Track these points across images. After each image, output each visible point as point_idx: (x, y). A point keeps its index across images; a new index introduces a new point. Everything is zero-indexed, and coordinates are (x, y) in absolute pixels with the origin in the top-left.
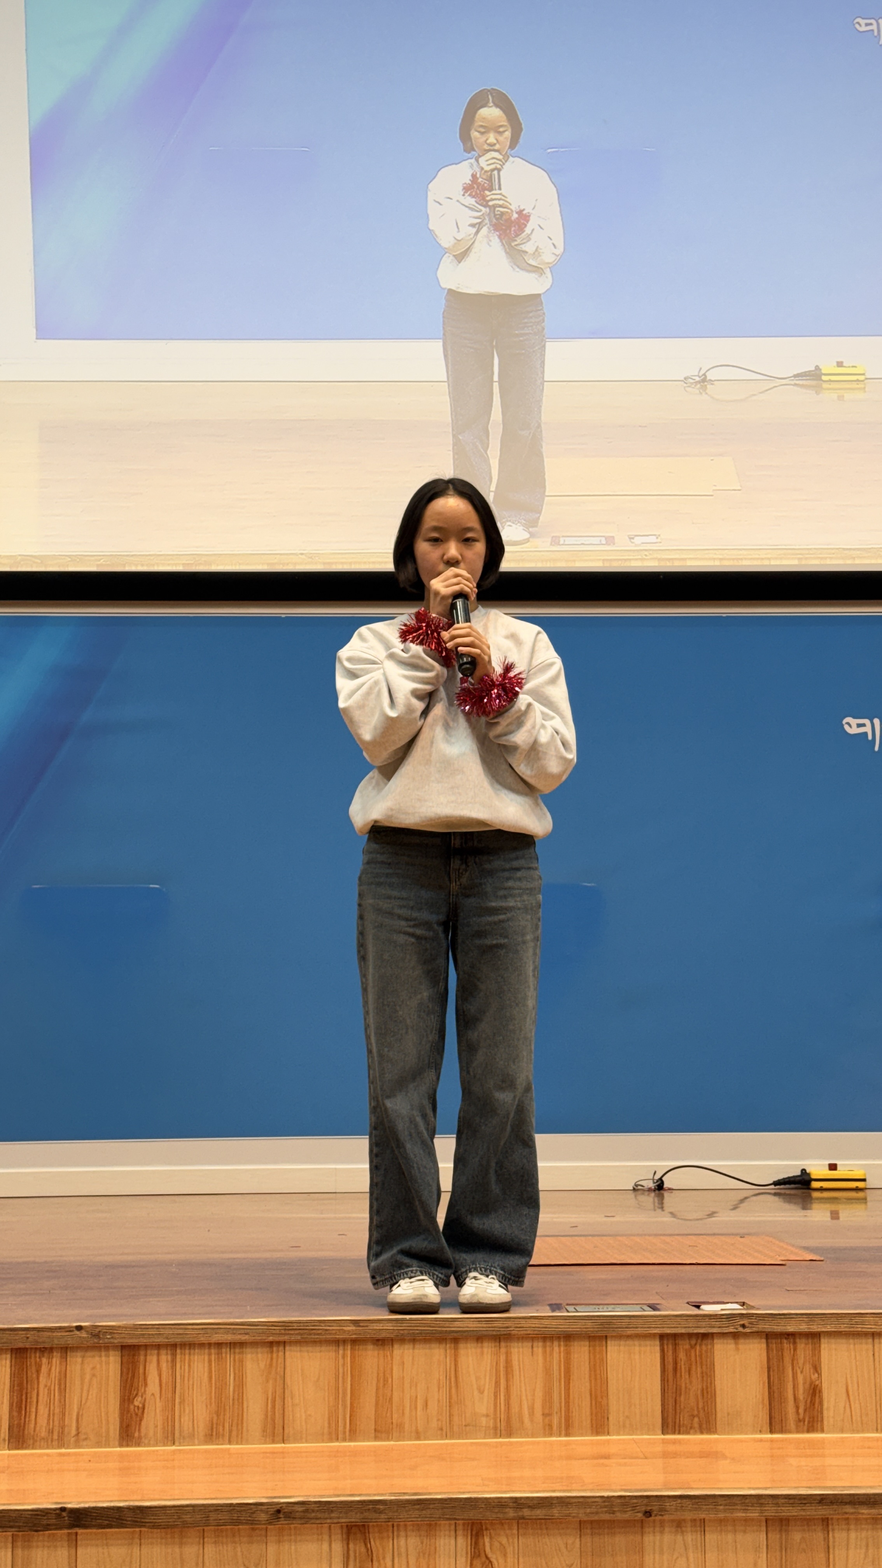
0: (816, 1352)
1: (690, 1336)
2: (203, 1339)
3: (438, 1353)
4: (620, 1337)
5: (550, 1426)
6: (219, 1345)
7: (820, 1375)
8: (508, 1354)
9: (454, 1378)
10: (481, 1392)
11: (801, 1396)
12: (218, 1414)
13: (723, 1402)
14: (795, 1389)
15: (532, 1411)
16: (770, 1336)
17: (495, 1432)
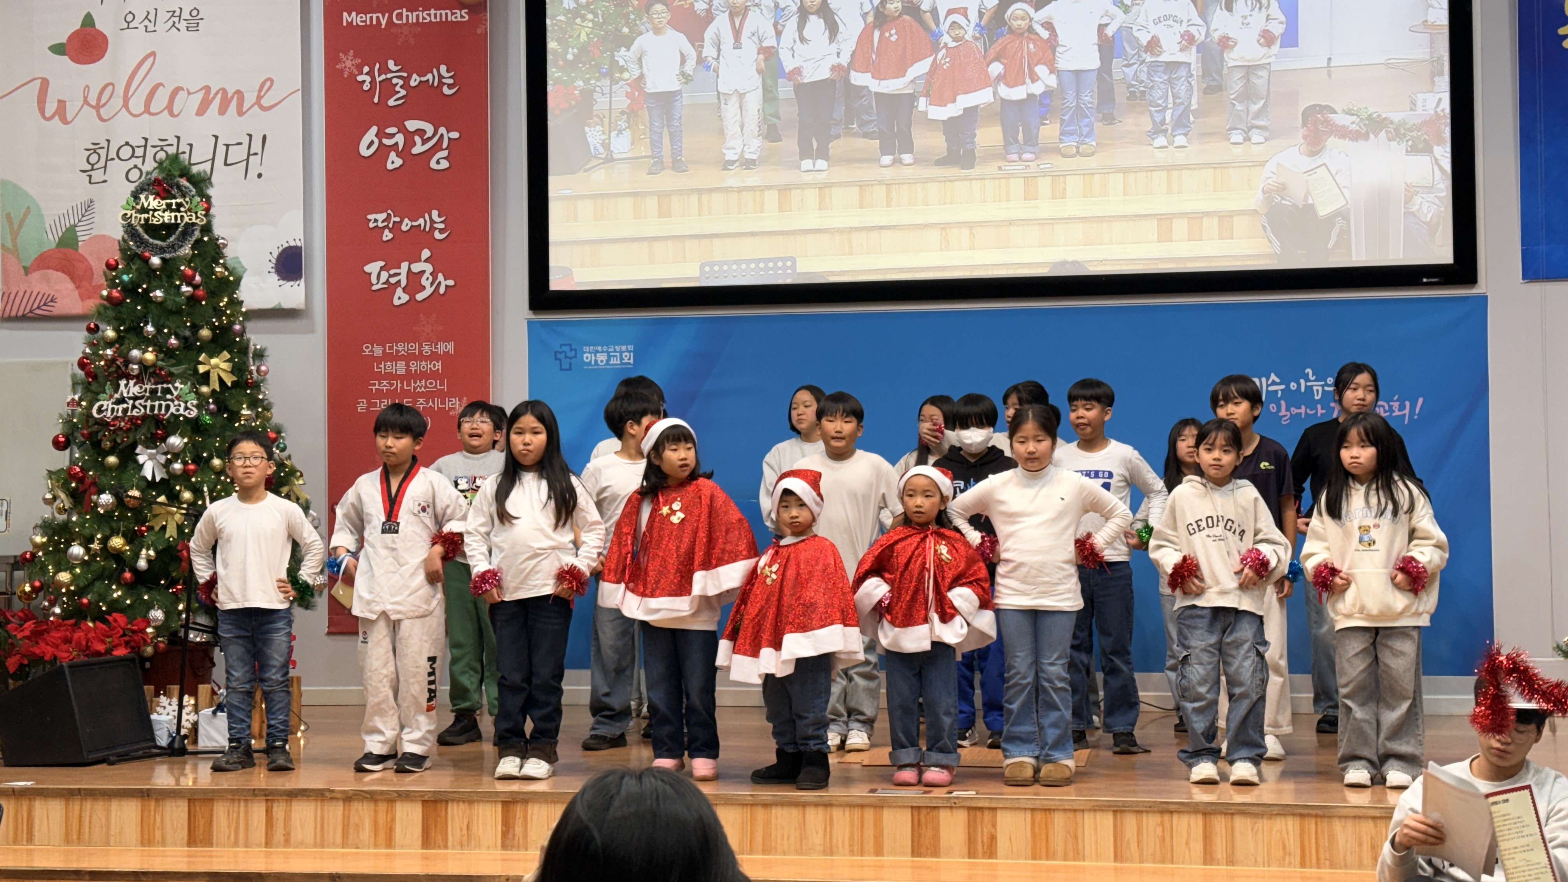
0: (995, 816)
1: (927, 807)
3: (795, 812)
4: (890, 807)
7: (996, 830)
9: (803, 825)
10: (817, 833)
11: (985, 840)
13: (944, 842)
14: (982, 837)
15: (843, 843)
16: (969, 809)
17: (824, 853)
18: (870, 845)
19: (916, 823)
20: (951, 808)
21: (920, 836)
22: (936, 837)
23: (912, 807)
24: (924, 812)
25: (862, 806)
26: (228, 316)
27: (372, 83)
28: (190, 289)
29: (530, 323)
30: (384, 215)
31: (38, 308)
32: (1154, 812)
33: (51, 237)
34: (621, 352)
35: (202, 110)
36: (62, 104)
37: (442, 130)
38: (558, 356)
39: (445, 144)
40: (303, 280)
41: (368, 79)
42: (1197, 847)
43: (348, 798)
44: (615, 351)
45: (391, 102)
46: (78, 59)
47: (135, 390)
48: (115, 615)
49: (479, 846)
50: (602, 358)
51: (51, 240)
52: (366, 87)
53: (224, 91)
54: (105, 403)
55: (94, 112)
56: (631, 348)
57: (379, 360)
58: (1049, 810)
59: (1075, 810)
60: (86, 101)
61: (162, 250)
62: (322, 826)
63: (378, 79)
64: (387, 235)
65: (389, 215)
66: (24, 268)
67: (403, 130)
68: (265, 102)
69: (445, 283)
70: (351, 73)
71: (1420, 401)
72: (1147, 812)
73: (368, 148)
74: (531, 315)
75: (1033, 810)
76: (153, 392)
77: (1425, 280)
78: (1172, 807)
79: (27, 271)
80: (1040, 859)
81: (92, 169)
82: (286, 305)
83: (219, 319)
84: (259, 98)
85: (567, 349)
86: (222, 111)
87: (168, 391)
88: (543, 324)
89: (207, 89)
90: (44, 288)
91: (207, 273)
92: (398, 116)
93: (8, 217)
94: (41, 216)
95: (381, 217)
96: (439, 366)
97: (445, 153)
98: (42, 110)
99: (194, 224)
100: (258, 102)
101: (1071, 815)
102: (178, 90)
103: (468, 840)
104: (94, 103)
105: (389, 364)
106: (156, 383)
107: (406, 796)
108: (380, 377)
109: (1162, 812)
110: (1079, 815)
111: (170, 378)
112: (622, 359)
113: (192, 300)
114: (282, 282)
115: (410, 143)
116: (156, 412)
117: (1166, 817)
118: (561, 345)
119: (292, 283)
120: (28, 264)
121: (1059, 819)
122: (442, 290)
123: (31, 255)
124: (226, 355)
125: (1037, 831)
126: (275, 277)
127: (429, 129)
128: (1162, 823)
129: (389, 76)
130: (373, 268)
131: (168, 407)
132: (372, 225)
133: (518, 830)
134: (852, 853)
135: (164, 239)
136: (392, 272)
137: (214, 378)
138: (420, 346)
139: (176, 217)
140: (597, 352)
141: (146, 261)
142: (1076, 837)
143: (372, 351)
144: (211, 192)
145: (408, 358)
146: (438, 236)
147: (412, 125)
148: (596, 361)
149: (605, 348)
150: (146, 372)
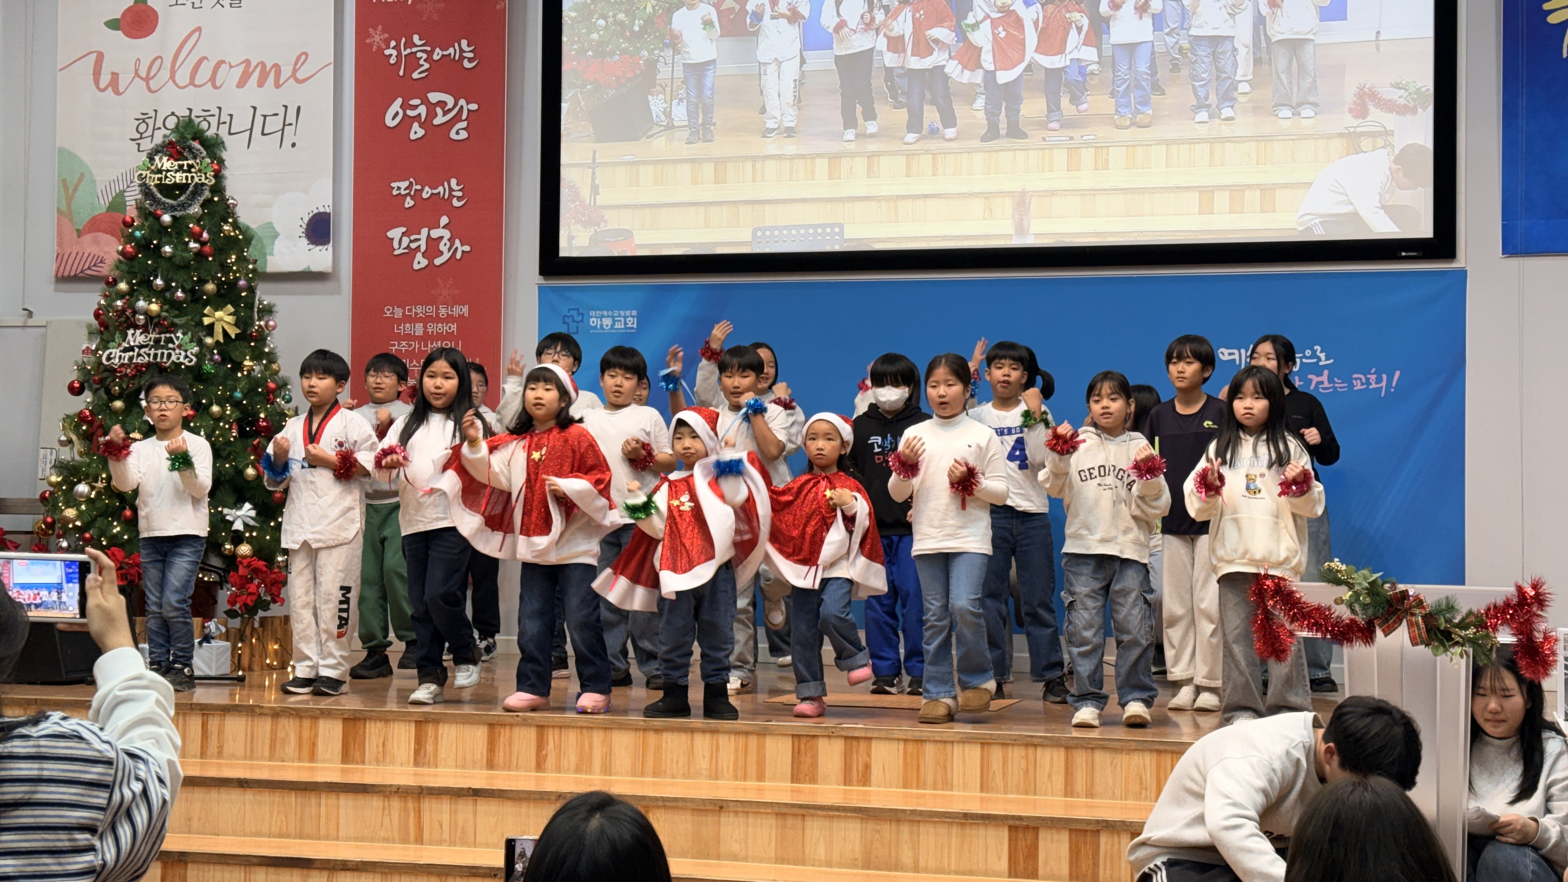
0: (870, 746)
3: (684, 738)
11: (860, 768)
13: (822, 769)
14: (857, 766)
15: (728, 767)
16: (846, 738)
17: (710, 777)
18: (752, 769)
19: (796, 750)
20: (829, 737)
21: (800, 763)
22: (814, 765)
23: (793, 735)
24: (804, 740)
25: (747, 733)
26: (235, 272)
27: (399, 56)
28: (197, 245)
29: (541, 289)
30: (406, 183)
31: (89, 268)
32: (1019, 745)
33: (102, 202)
34: (625, 317)
35: (241, 84)
36: (115, 76)
37: (462, 102)
38: (567, 320)
39: (464, 116)
40: (331, 244)
41: (394, 53)
42: (1059, 781)
43: (276, 714)
44: (620, 316)
45: (415, 75)
46: (130, 35)
47: (141, 339)
48: (113, 549)
49: (393, 762)
50: (607, 322)
51: (102, 205)
52: (392, 61)
53: (263, 64)
54: (114, 351)
55: (144, 84)
56: (634, 313)
57: (399, 322)
58: (921, 741)
59: (945, 742)
60: (137, 74)
61: (173, 208)
62: (252, 740)
63: (404, 53)
64: (409, 203)
65: (411, 183)
66: (78, 230)
67: (426, 101)
68: (300, 75)
69: (462, 248)
70: (379, 47)
71: (1398, 373)
72: (1013, 745)
73: (394, 118)
74: (541, 280)
75: (905, 740)
76: (157, 341)
77: (1403, 254)
78: (1036, 741)
79: (80, 233)
80: (911, 788)
81: (141, 138)
82: (314, 268)
83: (226, 274)
84: (295, 71)
85: (574, 313)
86: (261, 84)
87: (170, 340)
88: (554, 289)
89: (248, 62)
90: (94, 250)
91: (216, 231)
92: (420, 89)
93: (64, 181)
94: (94, 182)
95: (404, 184)
96: (454, 327)
97: (464, 124)
98: (97, 82)
99: (203, 184)
100: (294, 75)
101: (939, 745)
102: (222, 62)
103: (384, 757)
104: (144, 75)
105: (408, 325)
106: (160, 333)
107: (327, 714)
108: (399, 338)
109: (1027, 745)
110: (949, 746)
111: (172, 328)
112: (626, 323)
113: (200, 255)
114: (311, 246)
115: (432, 114)
116: (159, 360)
117: (1031, 750)
118: (569, 310)
119: (320, 247)
120: (81, 228)
121: (930, 750)
122: (459, 255)
123: (83, 218)
124: (230, 308)
125: (909, 761)
126: (305, 241)
127: (450, 100)
128: (1027, 756)
129: (414, 50)
130: (395, 233)
131: (169, 355)
132: (395, 192)
133: (429, 748)
134: (736, 778)
135: (176, 198)
136: (413, 237)
137: (218, 330)
138: (437, 309)
139: (187, 178)
140: (602, 316)
141: (158, 218)
142: (945, 767)
143: (393, 313)
144: (225, 155)
145: (426, 320)
146: (456, 203)
147: (434, 97)
148: (602, 325)
149: (610, 313)
150: (152, 322)
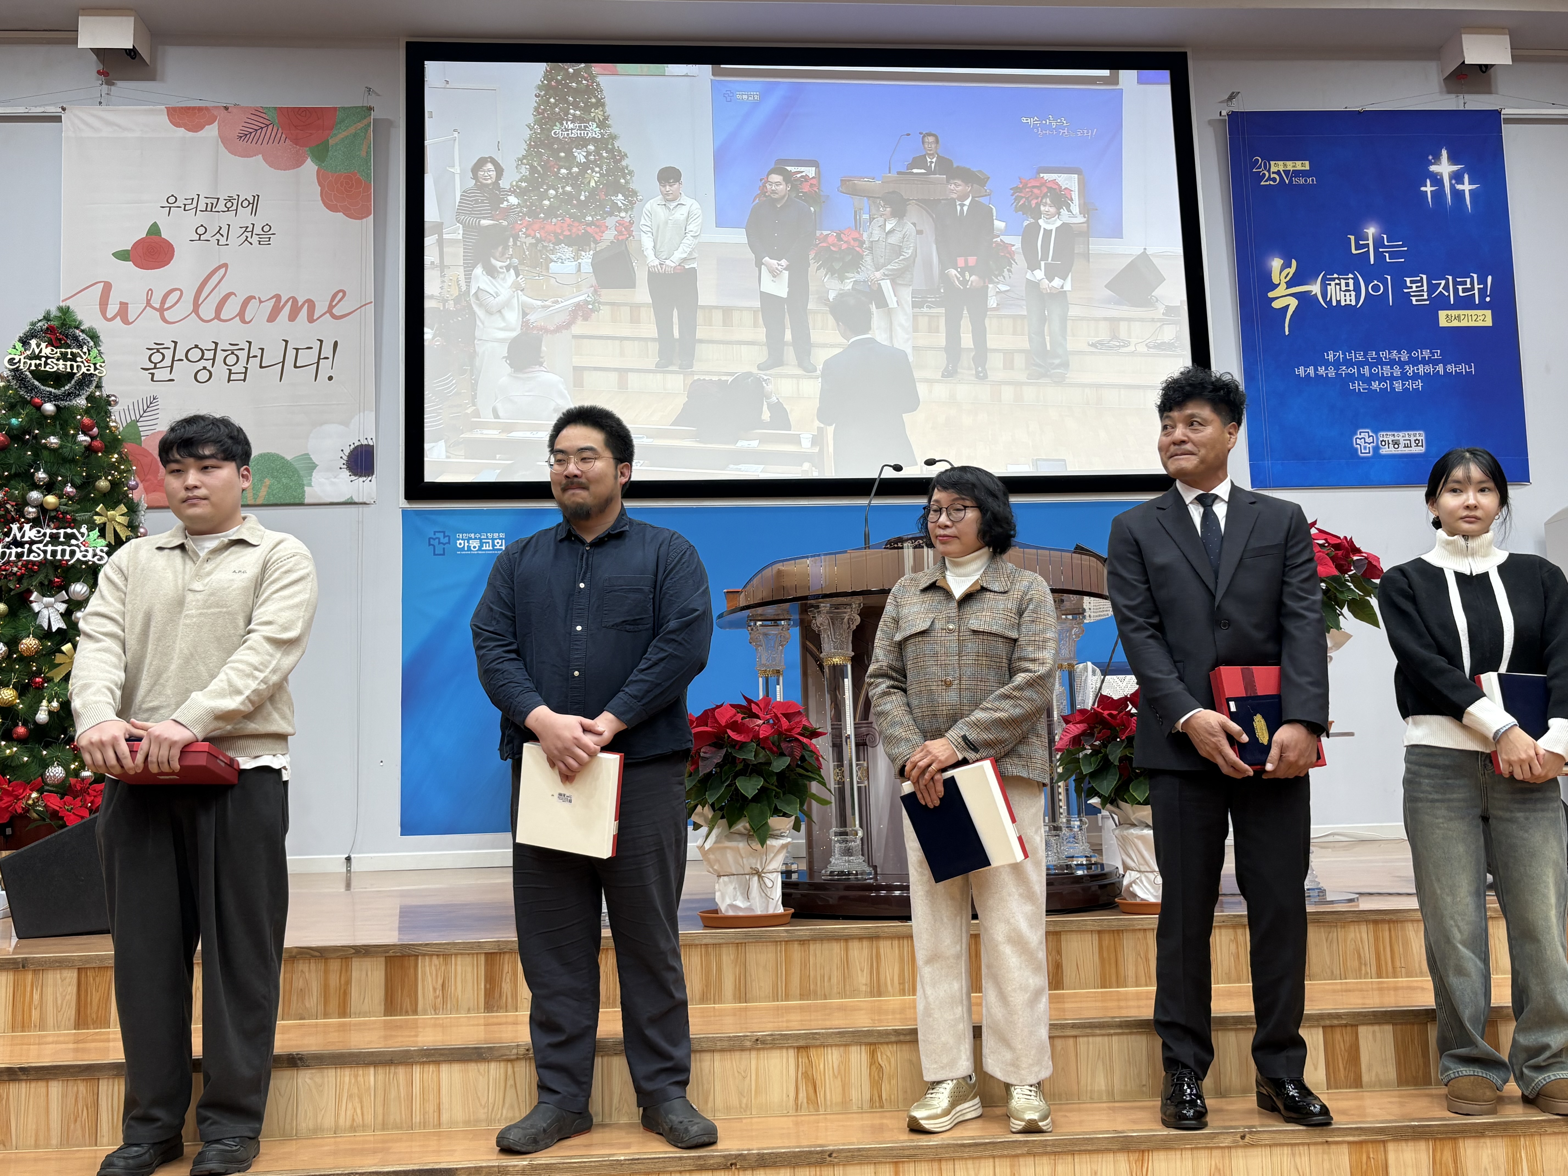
2: (697, 942)
5: (904, 990)
6: (706, 945)
7: (1061, 957)
8: (878, 949)
9: (846, 963)
10: (862, 971)
12: (707, 986)
28: (87, 439)
29: (405, 511)
34: (493, 539)
38: (432, 542)
44: (487, 538)
47: (32, 533)
50: (475, 544)
56: (502, 535)
61: (56, 398)
74: (406, 504)
85: (440, 535)
88: (418, 513)
111: (74, 523)
112: (494, 545)
113: (89, 450)
118: (435, 533)
124: (123, 508)
135: (59, 387)
139: (71, 367)
140: (470, 539)
141: (37, 407)
148: (469, 547)
149: (478, 536)
